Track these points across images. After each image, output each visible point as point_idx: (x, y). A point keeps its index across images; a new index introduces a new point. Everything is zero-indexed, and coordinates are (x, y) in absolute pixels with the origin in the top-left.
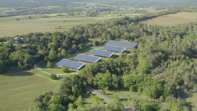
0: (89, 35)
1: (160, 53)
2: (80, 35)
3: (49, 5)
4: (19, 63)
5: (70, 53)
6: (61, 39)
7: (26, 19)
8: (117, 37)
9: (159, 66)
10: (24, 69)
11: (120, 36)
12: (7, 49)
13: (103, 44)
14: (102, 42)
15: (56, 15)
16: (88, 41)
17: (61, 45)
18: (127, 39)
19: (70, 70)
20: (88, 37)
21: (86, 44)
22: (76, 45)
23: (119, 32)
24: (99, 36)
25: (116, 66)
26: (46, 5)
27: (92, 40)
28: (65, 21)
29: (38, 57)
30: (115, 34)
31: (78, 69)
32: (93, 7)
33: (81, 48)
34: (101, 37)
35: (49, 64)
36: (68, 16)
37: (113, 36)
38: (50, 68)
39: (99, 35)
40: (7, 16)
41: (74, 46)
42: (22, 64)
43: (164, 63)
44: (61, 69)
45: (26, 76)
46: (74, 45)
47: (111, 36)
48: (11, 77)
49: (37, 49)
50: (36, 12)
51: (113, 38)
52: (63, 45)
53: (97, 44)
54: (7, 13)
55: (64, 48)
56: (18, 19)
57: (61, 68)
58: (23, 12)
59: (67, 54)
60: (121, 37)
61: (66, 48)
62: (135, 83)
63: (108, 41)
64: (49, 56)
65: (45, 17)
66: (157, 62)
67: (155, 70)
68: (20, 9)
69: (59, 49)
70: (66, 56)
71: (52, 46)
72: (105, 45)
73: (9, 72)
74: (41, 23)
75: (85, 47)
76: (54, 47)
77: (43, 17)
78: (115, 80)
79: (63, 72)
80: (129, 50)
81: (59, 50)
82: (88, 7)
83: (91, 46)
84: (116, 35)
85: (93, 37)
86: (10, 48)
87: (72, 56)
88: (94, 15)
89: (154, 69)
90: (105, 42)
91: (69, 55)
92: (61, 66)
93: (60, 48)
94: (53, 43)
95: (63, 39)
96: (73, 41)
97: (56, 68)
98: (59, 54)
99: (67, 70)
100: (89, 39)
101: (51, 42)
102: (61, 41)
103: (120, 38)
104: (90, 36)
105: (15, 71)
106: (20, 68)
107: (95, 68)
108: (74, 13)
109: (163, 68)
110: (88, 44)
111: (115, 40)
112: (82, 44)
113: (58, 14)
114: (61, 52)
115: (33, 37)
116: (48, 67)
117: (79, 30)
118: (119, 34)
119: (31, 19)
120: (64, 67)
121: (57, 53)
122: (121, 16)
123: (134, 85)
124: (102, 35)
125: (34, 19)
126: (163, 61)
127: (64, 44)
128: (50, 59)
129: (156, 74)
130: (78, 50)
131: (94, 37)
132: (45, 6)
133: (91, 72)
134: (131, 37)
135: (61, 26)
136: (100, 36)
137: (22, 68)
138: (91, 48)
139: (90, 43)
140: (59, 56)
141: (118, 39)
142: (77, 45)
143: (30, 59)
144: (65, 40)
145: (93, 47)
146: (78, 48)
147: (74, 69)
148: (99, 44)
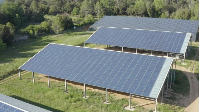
0: (48, 9)
8: (118, 10)
11: (124, 9)
13: (86, 27)
14: (82, 23)
18: (145, 14)
21: (29, 27)
24: (71, 11)
34: (78, 11)
39: (72, 6)
51: (108, 13)
53: (69, 27)
60: (129, 10)
63: (98, 20)
72: (92, 30)
75: (26, 37)
83: (49, 31)
90: (91, 23)
100: (46, 17)
110: (38, 26)
118: (123, 5)
124: (79, 7)
134: (156, 9)
136: (75, 9)
139: (44, 25)
145: (52, 37)
148: (75, 28)
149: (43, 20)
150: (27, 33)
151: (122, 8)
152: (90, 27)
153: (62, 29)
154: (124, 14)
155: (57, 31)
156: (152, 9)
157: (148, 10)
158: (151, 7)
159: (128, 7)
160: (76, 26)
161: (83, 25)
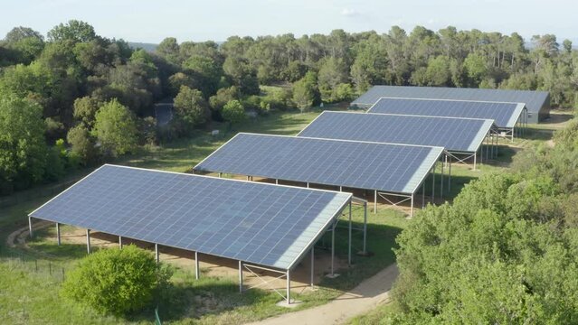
5: (162, 139)
8: (394, 78)
11: (406, 76)
14: (332, 98)
16: (258, 92)
17: (94, 85)
18: (449, 84)
19: (175, 280)
21: (254, 97)
22: (197, 92)
24: (301, 77)
27: (273, 88)
33: (231, 104)
41: (188, 95)
46: (185, 90)
52: (112, 86)
57: (75, 251)
59: (140, 139)
61: (136, 104)
63: (360, 95)
69: (81, 106)
76: (47, 92)
83: (287, 108)
85: (272, 83)
91: (152, 147)
92: (78, 237)
93: (85, 100)
95: (118, 60)
96: (180, 75)
98: (75, 134)
102: (100, 66)
104: (261, 74)
112: (232, 88)
114: (89, 126)
118: (403, 68)
120: (114, 239)
127: (120, 79)
130: (217, 123)
131: (281, 81)
136: (309, 74)
138: (287, 116)
140: (72, 152)
142: (206, 95)
144: (124, 62)
146: (215, 111)
147: (232, 263)
148: (322, 105)
151: (401, 73)
152: (352, 104)
153: (310, 103)
154: (406, 84)
156: (462, 75)
157: (453, 78)
158: (459, 71)
159: (414, 70)
160: (325, 103)
161: (334, 102)
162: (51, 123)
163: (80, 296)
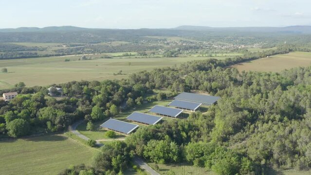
0: (155, 85)
1: (246, 112)
2: (142, 85)
3: (114, 41)
4: (49, 124)
6: (113, 90)
7: (79, 60)
8: (194, 87)
9: (242, 131)
10: (55, 132)
11: (197, 87)
12: (35, 104)
13: (172, 97)
14: (171, 95)
15: (121, 54)
17: (111, 99)
18: (207, 90)
20: (154, 87)
21: (148, 98)
22: (132, 99)
23: (197, 81)
24: (168, 87)
25: (181, 129)
26: (111, 41)
27: (158, 91)
28: (130, 64)
29: (76, 116)
30: (191, 83)
31: (128, 133)
32: (175, 43)
33: (138, 103)
34: (171, 88)
35: (89, 125)
36: (138, 56)
37: (188, 86)
38: (91, 130)
39: (169, 84)
40: (53, 56)
41: (130, 100)
42: (53, 125)
43: (250, 126)
44: (106, 133)
45: (56, 142)
46: (130, 98)
47: (186, 86)
48: (36, 143)
49: (77, 104)
50: (95, 50)
51: (188, 89)
52: (114, 99)
53: (164, 98)
54: (55, 51)
55: (115, 103)
56: (67, 60)
57: (106, 131)
58: (78, 49)
59: (118, 111)
60: (199, 87)
61: (118, 104)
62: (202, 155)
63: (179, 93)
64: (92, 115)
65: (106, 58)
66: (239, 124)
67: (235, 137)
68: (73, 46)
69: (108, 104)
70: (116, 114)
71: (98, 100)
72: (174, 99)
73: (34, 135)
74: (97, 65)
75: (146, 102)
76: (102, 101)
77: (102, 58)
78: (174, 150)
79: (106, 137)
80: (206, 107)
81: (107, 106)
82: (168, 44)
83: (156, 100)
84: (193, 85)
85: (160, 88)
86: (39, 103)
87: (125, 115)
88: (173, 55)
89: (234, 134)
90: (176, 95)
91: (120, 112)
92: (106, 129)
93: (108, 103)
94: (100, 96)
96: (130, 94)
97: (99, 131)
98: (107, 111)
99: (113, 134)
100: (154, 90)
101: (98, 93)
102: (112, 92)
103: (198, 89)
104: (157, 86)
105: (43, 134)
106: (49, 131)
107: (150, 133)
108: (146, 52)
109: (247, 133)
110: (151, 97)
111: (190, 92)
112: (141, 97)
113: (125, 53)
114: (109, 109)
115: (73, 88)
116: (88, 130)
117: (141, 77)
118: (197, 84)
119: (86, 59)
120: (110, 129)
121: (104, 110)
122: (211, 56)
123: (201, 158)
124: (172, 85)
125: (90, 59)
126: (249, 123)
127: (116, 97)
128: (93, 118)
129: (236, 142)
130: (135, 107)
131: (162, 87)
132: (108, 41)
133: (143, 137)
134: (213, 88)
135: (121, 71)
136: (170, 86)
137: (53, 130)
138: (154, 103)
139: (153, 97)
140: (106, 115)
141: (195, 90)
142: (134, 100)
143: (64, 119)
144: (117, 91)
145: (156, 102)
146: (135, 103)
147: (123, 133)
148: (167, 98)
149: (152, 93)
150: (147, 100)
155: (159, 100)
156: (210, 87)
162: (102, 108)
163: (106, 135)
